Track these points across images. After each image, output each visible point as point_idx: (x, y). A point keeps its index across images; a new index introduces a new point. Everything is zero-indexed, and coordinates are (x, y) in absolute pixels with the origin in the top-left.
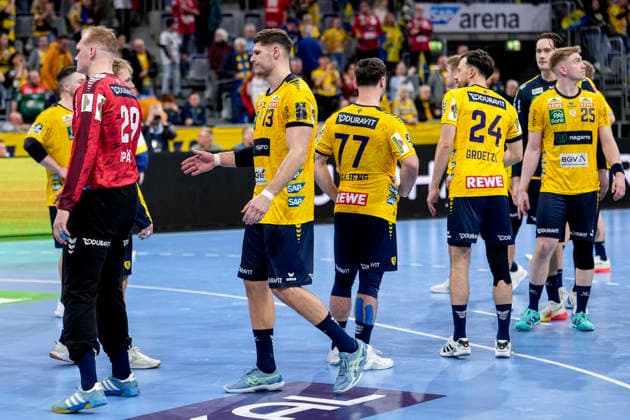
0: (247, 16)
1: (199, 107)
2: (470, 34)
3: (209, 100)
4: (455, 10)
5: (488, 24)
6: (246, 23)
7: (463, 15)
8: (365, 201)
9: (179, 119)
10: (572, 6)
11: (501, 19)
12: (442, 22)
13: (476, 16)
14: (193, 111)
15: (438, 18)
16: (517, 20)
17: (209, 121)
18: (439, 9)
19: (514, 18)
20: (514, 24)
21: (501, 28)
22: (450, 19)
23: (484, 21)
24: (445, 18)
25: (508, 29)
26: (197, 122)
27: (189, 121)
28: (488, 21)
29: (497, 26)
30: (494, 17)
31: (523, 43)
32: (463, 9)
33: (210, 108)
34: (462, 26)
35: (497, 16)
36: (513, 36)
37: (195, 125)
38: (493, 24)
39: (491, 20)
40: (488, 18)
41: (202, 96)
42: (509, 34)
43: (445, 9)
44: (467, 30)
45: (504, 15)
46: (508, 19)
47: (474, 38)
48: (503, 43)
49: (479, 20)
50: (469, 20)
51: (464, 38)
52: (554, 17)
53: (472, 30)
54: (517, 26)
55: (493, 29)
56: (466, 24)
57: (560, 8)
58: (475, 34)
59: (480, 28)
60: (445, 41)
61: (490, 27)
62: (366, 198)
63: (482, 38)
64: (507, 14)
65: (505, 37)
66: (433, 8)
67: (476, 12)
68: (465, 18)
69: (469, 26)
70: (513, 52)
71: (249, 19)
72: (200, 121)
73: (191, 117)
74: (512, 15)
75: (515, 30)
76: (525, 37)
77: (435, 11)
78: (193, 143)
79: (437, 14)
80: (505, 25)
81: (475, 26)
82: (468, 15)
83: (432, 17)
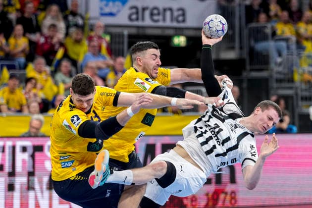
2: (138, 27)
5: (156, 18)
7: (132, 8)
11: (168, 14)
12: (111, 14)
13: (144, 9)
15: (107, 10)
16: (184, 15)
19: (180, 12)
20: (181, 18)
21: (168, 23)
22: (119, 11)
23: (152, 14)
24: (114, 10)
25: (175, 24)
28: (155, 15)
29: (164, 20)
30: (161, 10)
31: (189, 39)
34: (130, 19)
35: (165, 10)
36: (179, 31)
38: (161, 17)
39: (159, 14)
40: (155, 12)
42: (176, 29)
44: (135, 23)
45: (171, 9)
46: (176, 14)
47: (141, 32)
48: (169, 38)
49: (147, 13)
50: (137, 13)
53: (140, 23)
54: (184, 21)
55: (161, 24)
56: (134, 17)
58: (143, 27)
59: (148, 22)
63: (150, 32)
65: (171, 32)
68: (134, 10)
69: (137, 19)
70: (179, 49)
75: (182, 25)
76: (191, 33)
80: (172, 20)
81: (143, 19)
82: (136, 8)
83: (101, 9)
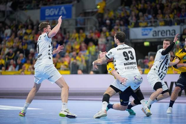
4: (151, 30)
18: (145, 30)
32: (154, 29)
43: (147, 30)
61: (164, 35)
64: (171, 30)
66: (142, 30)
67: (159, 30)
74: (172, 30)
79: (144, 31)
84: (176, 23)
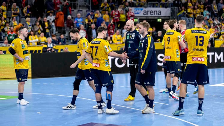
0: (78, 11)
1: (64, 39)
3: (67, 36)
4: (142, 9)
5: (152, 14)
6: (78, 13)
7: (144, 11)
8: (99, 66)
9: (57, 42)
10: (177, 8)
11: (156, 12)
12: (138, 13)
13: (148, 11)
14: (62, 40)
15: (137, 12)
16: (160, 13)
17: (67, 43)
18: (137, 9)
19: (159, 12)
20: (159, 14)
21: (156, 15)
22: (140, 12)
23: (150, 13)
24: (139, 12)
25: (158, 15)
26: (63, 43)
27: (60, 43)
28: (152, 13)
29: (154, 14)
30: (154, 12)
32: (144, 9)
33: (67, 39)
34: (144, 14)
35: (154, 11)
36: (159, 17)
37: (62, 44)
38: (153, 14)
39: (153, 13)
40: (152, 12)
41: (64, 35)
42: (158, 17)
43: (139, 9)
44: (145, 15)
45: (156, 11)
46: (158, 12)
47: (147, 18)
48: (156, 19)
49: (149, 12)
50: (146, 13)
51: (145, 18)
52: (172, 11)
53: (147, 15)
54: (160, 14)
55: (153, 15)
56: (145, 14)
57: (173, 9)
58: (148, 17)
59: (149, 15)
60: (139, 19)
61: (152, 15)
62: (99, 65)
63: (150, 18)
65: (157, 18)
66: (135, 9)
67: (148, 10)
68: (145, 12)
69: (146, 14)
70: (159, 22)
71: (79, 12)
72: (64, 43)
73: (61, 42)
74: (159, 11)
75: (160, 16)
76: (163, 18)
77: (136, 10)
78: (62, 50)
79: (136, 11)
80: (157, 14)
81: (148, 14)
82: (146, 11)
83: (135, 12)
84: (161, 6)
